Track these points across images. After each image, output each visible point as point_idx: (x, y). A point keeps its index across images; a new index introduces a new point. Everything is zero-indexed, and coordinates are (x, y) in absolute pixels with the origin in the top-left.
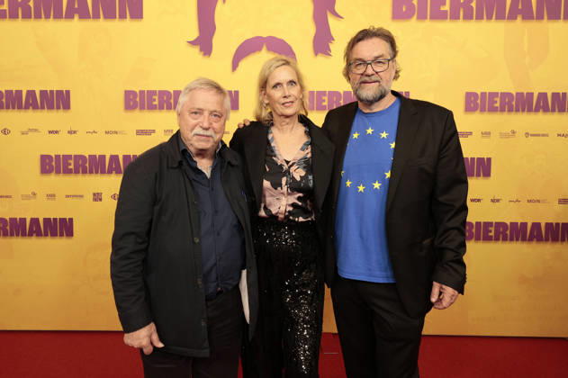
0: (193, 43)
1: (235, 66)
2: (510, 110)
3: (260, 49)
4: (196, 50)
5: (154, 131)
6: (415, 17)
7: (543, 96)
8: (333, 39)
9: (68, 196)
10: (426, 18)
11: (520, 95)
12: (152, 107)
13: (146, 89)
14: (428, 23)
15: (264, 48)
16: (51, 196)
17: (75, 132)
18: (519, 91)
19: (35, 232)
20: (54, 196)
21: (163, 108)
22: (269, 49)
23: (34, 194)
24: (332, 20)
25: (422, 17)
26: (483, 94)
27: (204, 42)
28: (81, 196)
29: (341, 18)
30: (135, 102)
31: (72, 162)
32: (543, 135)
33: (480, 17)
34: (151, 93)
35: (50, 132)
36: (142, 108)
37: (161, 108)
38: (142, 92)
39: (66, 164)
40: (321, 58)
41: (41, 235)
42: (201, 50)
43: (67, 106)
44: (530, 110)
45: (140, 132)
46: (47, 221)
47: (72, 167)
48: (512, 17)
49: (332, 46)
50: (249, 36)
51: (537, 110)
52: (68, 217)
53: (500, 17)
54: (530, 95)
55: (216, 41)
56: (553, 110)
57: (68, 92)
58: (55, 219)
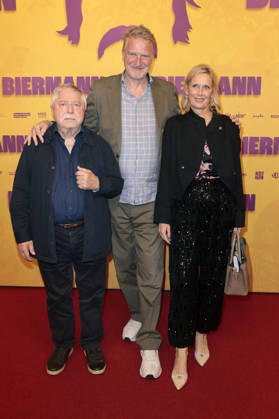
0: (62, 33)
1: (100, 54)
4: (65, 39)
5: (29, 114)
6: (268, 5)
8: (190, 27)
12: (27, 93)
21: (37, 93)
24: (189, 9)
25: (275, 6)
27: (72, 32)
29: (199, 7)
30: (12, 88)
34: (26, 79)
36: (18, 93)
37: (35, 93)
38: (17, 79)
40: (179, 45)
42: (70, 39)
45: (17, 115)
49: (190, 35)
50: (114, 26)
55: (83, 30)
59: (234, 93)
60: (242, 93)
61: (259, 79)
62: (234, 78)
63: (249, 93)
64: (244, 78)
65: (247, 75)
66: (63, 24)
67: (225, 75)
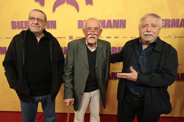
0: (37, 1)
2: (169, 27)
3: (64, 3)
4: (38, 4)
13: (20, 20)
15: (66, 3)
22: (68, 3)
40: (89, 6)
42: (40, 4)
59: (114, 27)
60: (117, 27)
61: (125, 20)
62: (113, 20)
63: (120, 27)
64: (118, 20)
65: (119, 19)
67: (109, 19)
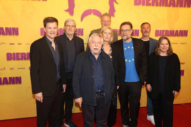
0: (66, 11)
1: (82, 20)
3: (91, 14)
6: (141, 4)
7: (177, 31)
8: (115, 11)
9: (19, 69)
10: (144, 5)
11: (171, 31)
14: (145, 7)
15: (92, 14)
16: (12, 69)
17: (21, 44)
18: (170, 30)
19: (5, 83)
20: (13, 68)
22: (94, 14)
23: (4, 68)
24: (115, 4)
25: (143, 5)
26: (161, 30)
27: (71, 11)
28: (24, 68)
29: (118, 4)
31: (20, 55)
32: (177, 44)
33: (160, 6)
35: (10, 44)
39: (18, 56)
41: (8, 84)
42: (70, 13)
43: (17, 34)
44: (173, 36)
46: (10, 78)
47: (20, 57)
48: (170, 6)
49: (115, 14)
50: (87, 9)
51: (175, 36)
52: (19, 76)
53: (166, 6)
54: (174, 31)
55: (75, 10)
56: (180, 36)
57: (17, 28)
58: (14, 78)
66: (67, 7)
